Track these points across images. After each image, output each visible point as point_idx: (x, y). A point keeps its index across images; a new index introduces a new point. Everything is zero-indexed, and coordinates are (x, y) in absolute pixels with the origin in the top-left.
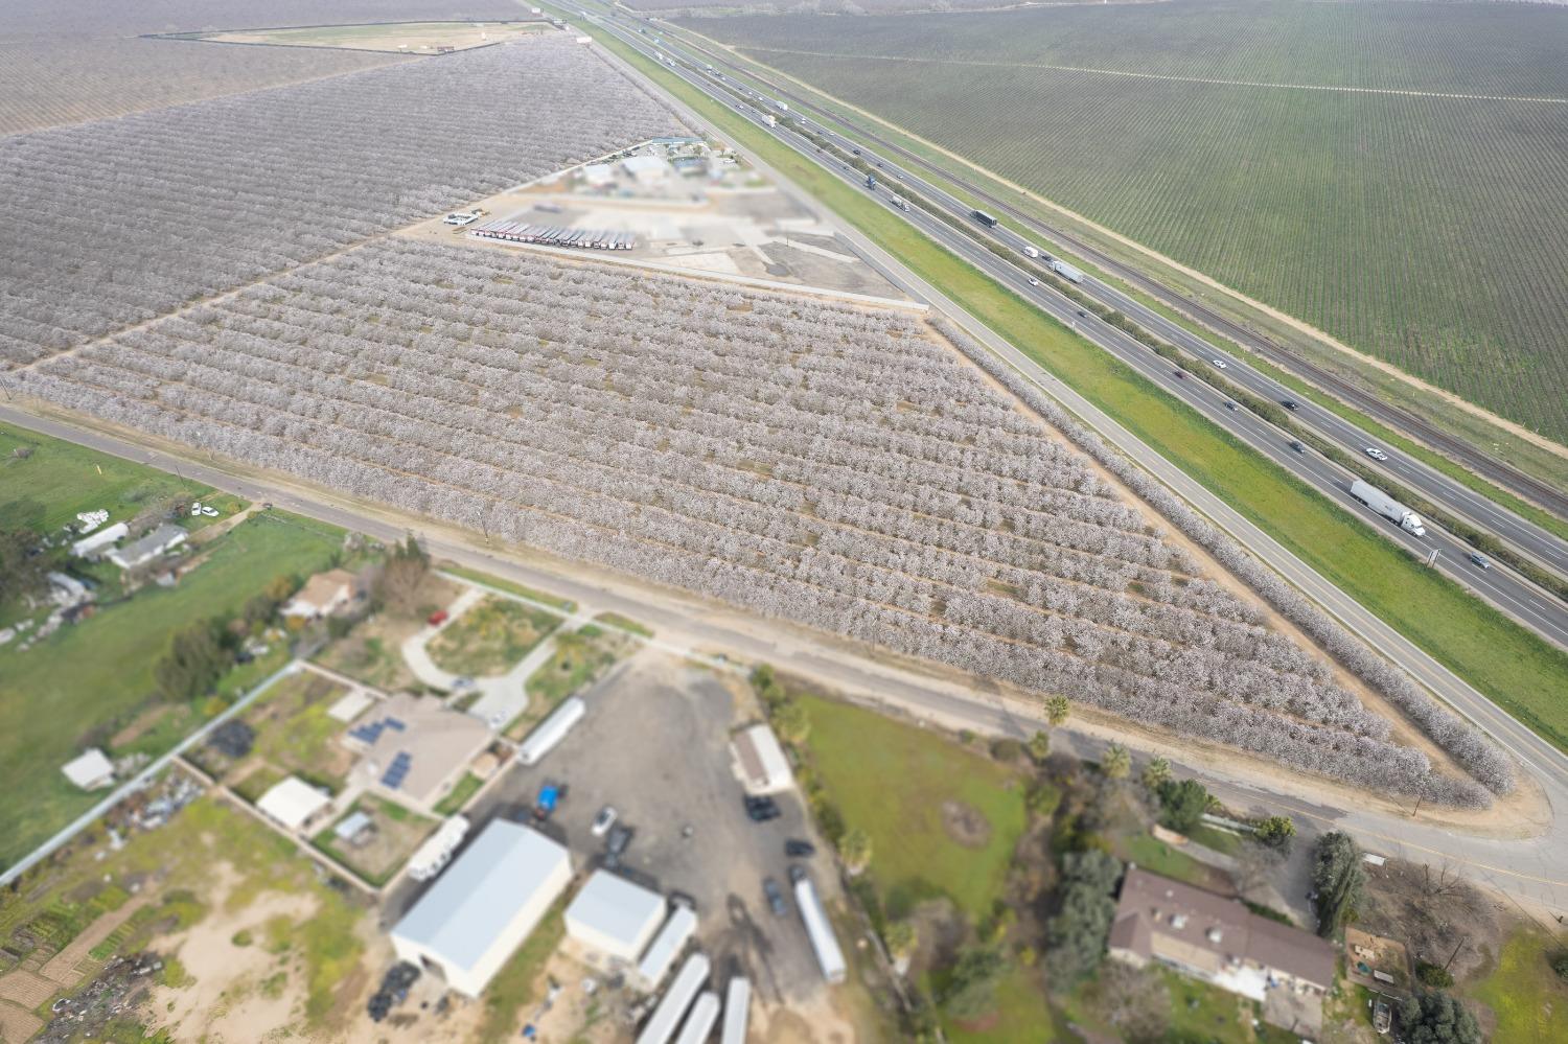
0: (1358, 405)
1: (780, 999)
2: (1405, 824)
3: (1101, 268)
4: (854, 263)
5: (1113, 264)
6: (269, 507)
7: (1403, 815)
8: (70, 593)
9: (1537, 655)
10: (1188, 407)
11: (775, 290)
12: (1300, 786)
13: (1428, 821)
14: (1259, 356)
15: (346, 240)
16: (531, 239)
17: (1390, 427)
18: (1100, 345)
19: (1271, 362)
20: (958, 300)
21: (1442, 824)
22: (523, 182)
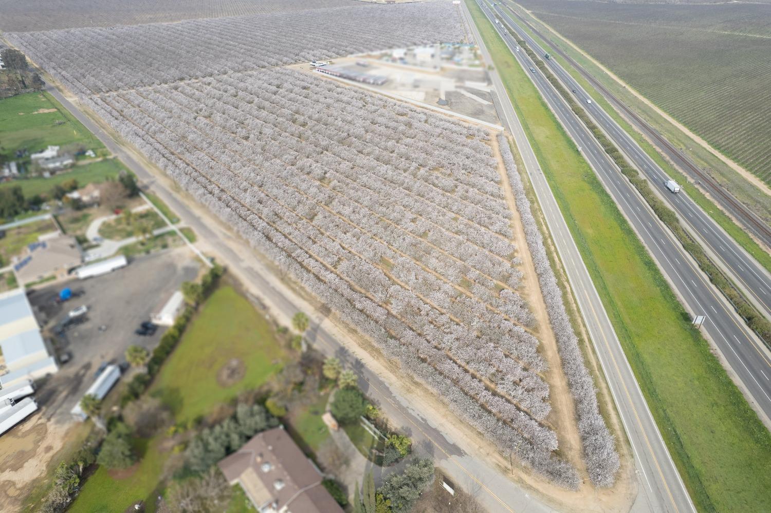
0: (744, 225)
1: (49, 420)
2: (500, 477)
3: (634, 127)
4: (488, 106)
5: (644, 126)
6: (115, 158)
7: (505, 471)
8: (10, 171)
9: (730, 407)
10: (613, 202)
11: (432, 111)
12: (452, 427)
13: (521, 481)
14: (697, 186)
15: (261, 66)
16: (338, 74)
17: (758, 242)
18: (589, 162)
19: (702, 191)
20: (526, 127)
21: (530, 488)
22: (362, 52)
